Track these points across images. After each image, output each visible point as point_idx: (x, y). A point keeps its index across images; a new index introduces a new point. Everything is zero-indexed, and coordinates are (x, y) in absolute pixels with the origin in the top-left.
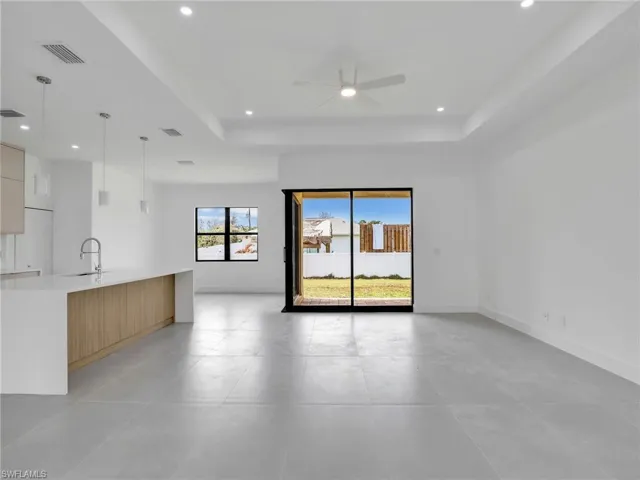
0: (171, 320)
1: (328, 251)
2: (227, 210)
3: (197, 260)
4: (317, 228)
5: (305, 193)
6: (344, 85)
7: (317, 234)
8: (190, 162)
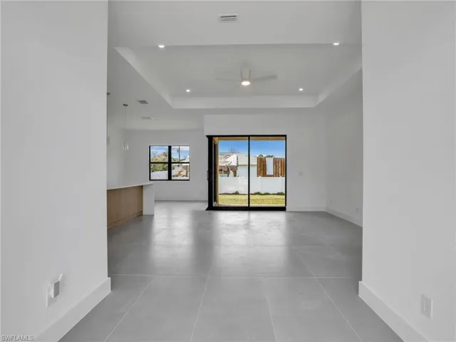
0: (140, 214)
1: (235, 175)
2: (170, 147)
3: (150, 180)
4: (228, 160)
5: (220, 138)
6: (244, 79)
7: (227, 164)
8: (149, 118)
